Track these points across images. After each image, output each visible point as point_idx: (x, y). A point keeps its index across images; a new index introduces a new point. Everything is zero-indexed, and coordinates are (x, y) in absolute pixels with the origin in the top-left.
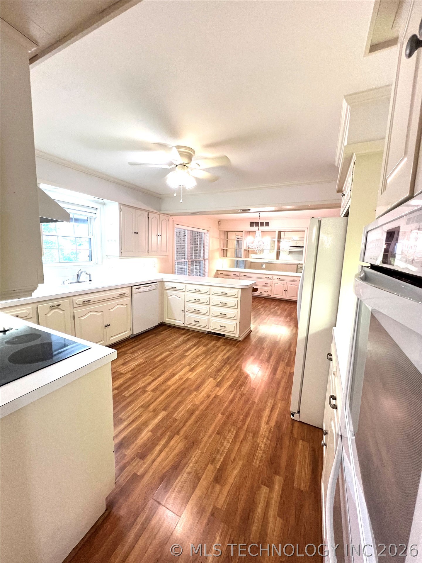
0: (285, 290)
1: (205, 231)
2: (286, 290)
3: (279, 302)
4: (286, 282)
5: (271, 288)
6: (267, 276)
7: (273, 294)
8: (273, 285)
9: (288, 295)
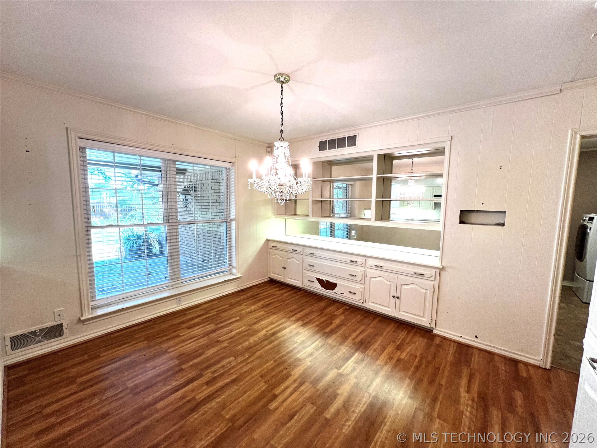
0: (394, 297)
1: (228, 165)
2: (398, 295)
3: (380, 322)
4: (397, 275)
5: (363, 286)
6: (354, 259)
7: (367, 301)
8: (368, 279)
9: (401, 309)
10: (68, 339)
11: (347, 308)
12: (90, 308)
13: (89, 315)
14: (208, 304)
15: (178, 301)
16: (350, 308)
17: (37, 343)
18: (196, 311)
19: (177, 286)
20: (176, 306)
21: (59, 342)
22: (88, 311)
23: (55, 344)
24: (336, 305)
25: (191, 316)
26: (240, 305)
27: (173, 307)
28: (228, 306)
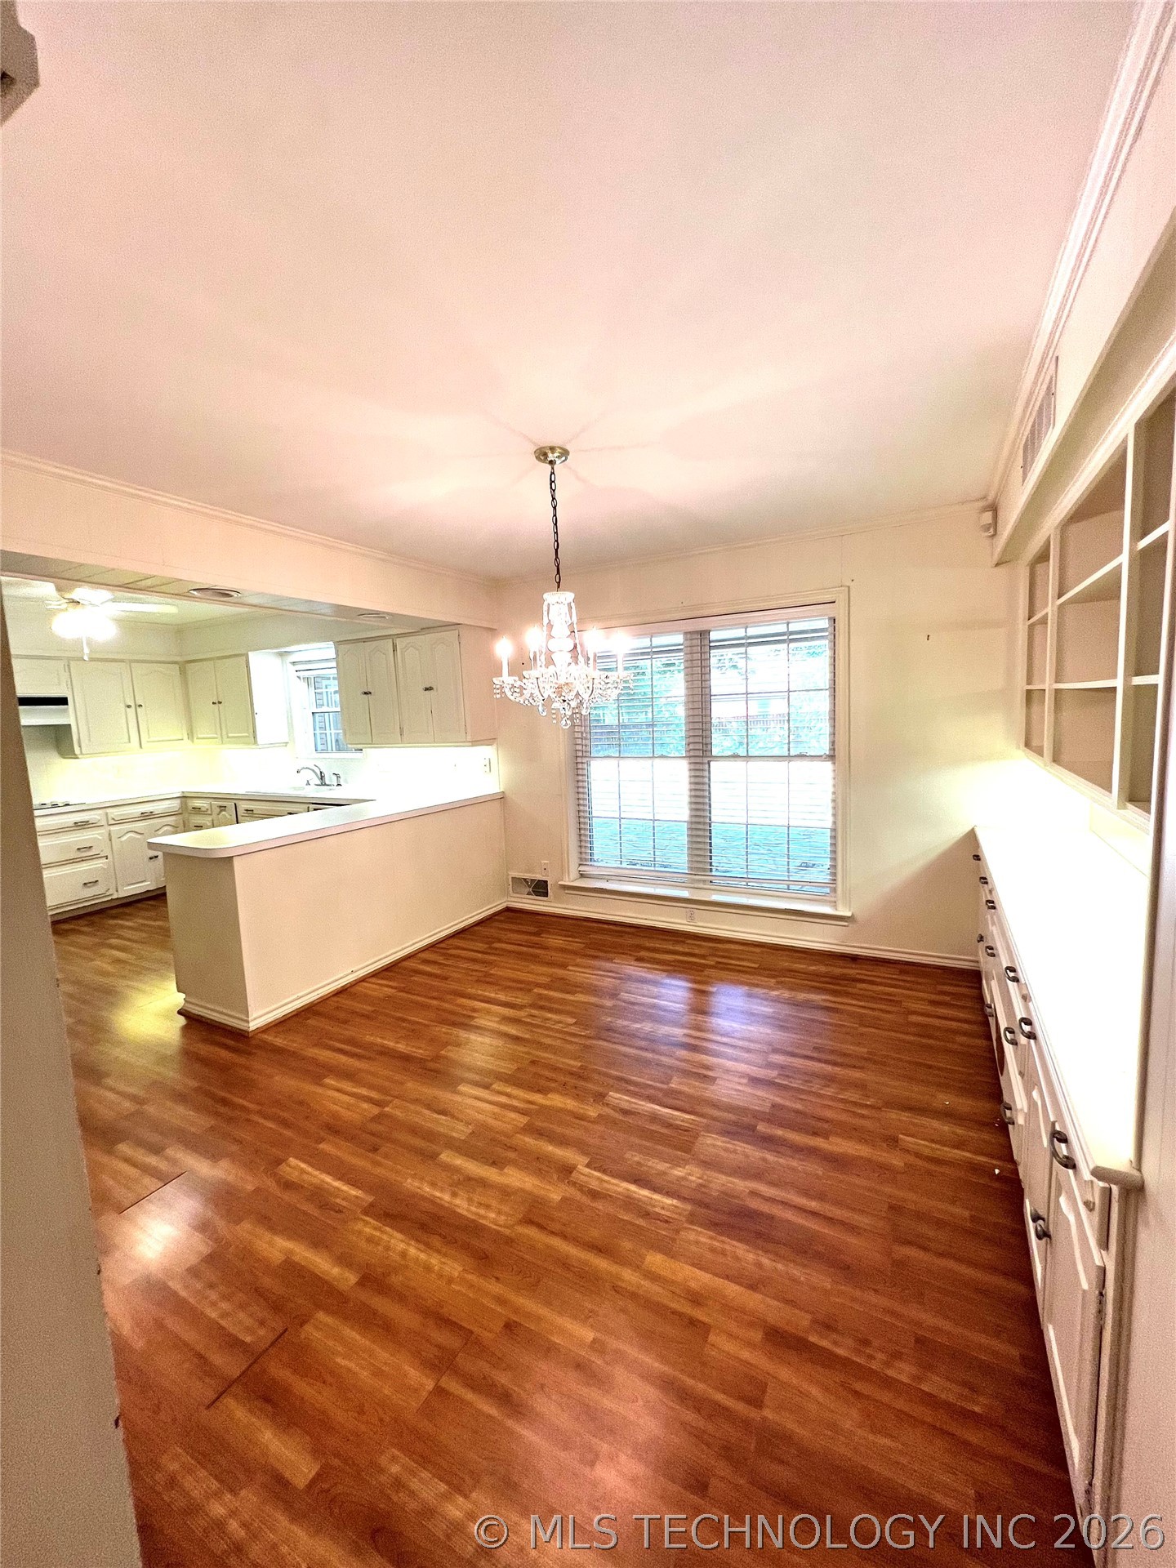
10: (553, 905)
11: (997, 1171)
12: (574, 874)
13: (569, 881)
14: (741, 948)
15: (689, 914)
16: (999, 1178)
17: (529, 894)
18: (699, 946)
19: (701, 885)
20: (685, 922)
21: (545, 903)
22: (569, 875)
23: (541, 903)
24: (986, 1136)
25: (679, 948)
26: (774, 977)
27: (679, 921)
28: (753, 965)
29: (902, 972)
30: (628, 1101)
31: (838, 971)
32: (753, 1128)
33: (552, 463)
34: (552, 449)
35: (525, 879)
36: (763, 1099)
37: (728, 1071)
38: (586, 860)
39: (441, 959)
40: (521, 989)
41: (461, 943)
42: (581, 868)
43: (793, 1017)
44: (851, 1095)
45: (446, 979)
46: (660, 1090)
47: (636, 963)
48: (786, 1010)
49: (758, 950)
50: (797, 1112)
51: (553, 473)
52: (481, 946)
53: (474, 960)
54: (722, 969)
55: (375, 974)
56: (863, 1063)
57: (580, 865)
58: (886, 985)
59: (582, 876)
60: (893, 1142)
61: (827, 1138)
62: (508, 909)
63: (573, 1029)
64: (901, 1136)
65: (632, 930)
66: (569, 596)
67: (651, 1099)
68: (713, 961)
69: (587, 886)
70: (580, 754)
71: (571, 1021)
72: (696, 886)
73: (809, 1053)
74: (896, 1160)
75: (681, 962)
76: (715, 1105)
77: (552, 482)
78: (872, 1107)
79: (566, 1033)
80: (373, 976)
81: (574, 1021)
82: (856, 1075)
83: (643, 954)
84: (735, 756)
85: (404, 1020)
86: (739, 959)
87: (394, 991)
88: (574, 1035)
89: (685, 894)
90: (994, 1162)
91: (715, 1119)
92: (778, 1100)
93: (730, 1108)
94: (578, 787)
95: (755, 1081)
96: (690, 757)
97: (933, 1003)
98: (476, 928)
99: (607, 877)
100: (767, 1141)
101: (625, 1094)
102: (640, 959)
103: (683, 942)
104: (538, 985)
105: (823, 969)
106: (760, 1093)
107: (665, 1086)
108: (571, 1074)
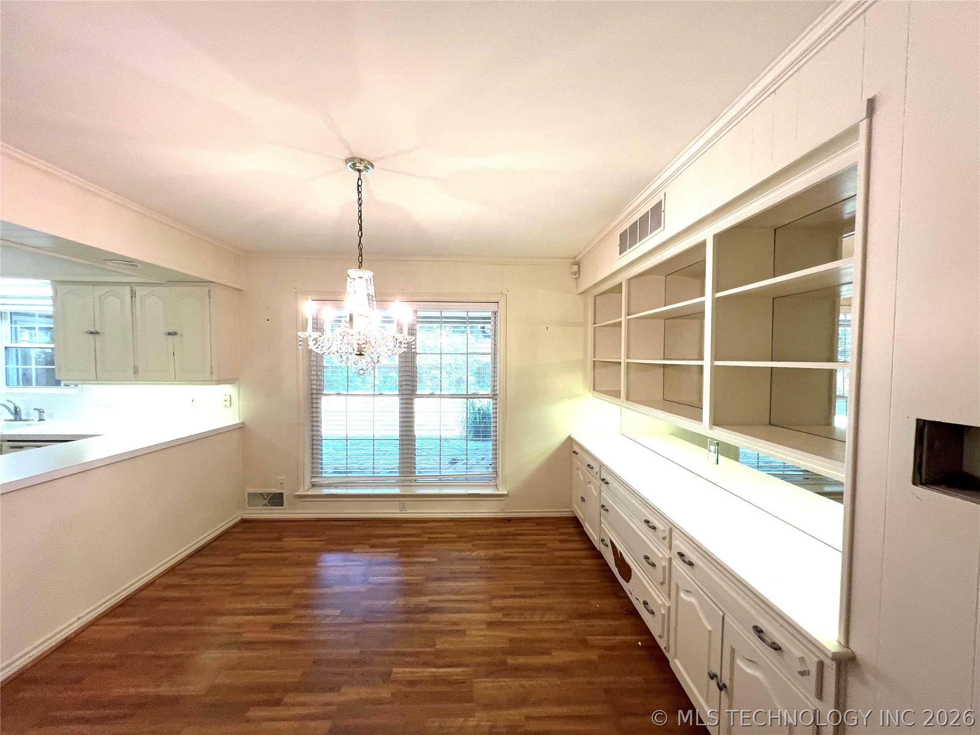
5: (667, 602)
8: (673, 587)
10: (288, 512)
11: (640, 643)
12: (307, 485)
13: (304, 491)
14: (439, 524)
15: (402, 505)
16: (642, 647)
17: (265, 505)
18: (413, 528)
19: (408, 484)
20: (399, 511)
21: (281, 511)
22: (304, 485)
23: (276, 511)
24: (624, 622)
25: (398, 532)
26: (469, 542)
27: (393, 511)
28: (454, 536)
29: (538, 524)
30: (411, 672)
31: (504, 530)
32: (504, 663)
33: (359, 171)
34: (361, 160)
35: (260, 494)
36: (501, 637)
37: (470, 622)
38: (317, 473)
39: (185, 581)
40: (281, 594)
41: (205, 561)
42: (313, 480)
43: (494, 568)
44: (550, 617)
45: (198, 600)
46: (431, 653)
47: (371, 550)
48: (488, 565)
49: (451, 524)
50: (526, 640)
51: (359, 179)
52: (228, 560)
53: (223, 575)
54: (435, 542)
55: (110, 613)
56: (546, 592)
57: (312, 477)
58: (533, 535)
59: (314, 485)
60: (584, 643)
61: (550, 654)
62: (243, 521)
63: (340, 620)
64: (587, 637)
65: (359, 523)
66: (368, 274)
67: (426, 664)
68: (426, 537)
69: (315, 494)
70: (315, 391)
71: (337, 612)
72: (405, 484)
73: (512, 593)
74: (593, 655)
75: (404, 542)
76: (473, 653)
77: (359, 186)
78: (563, 622)
79: (335, 625)
80: (103, 617)
81: (339, 611)
82: (544, 601)
83: (374, 541)
84: (432, 395)
85: (158, 657)
86: (442, 533)
87: (138, 627)
88: (345, 625)
89: (396, 491)
90: (636, 638)
91: (479, 665)
92: (511, 635)
93: (485, 653)
94: (313, 417)
95: (491, 624)
96: (402, 394)
97: (562, 541)
98: (215, 543)
99: (335, 485)
100: (519, 671)
101: (404, 666)
102: (373, 546)
103: (400, 526)
104: (295, 586)
105: (495, 531)
106: (498, 633)
107: (433, 649)
108: (355, 662)
